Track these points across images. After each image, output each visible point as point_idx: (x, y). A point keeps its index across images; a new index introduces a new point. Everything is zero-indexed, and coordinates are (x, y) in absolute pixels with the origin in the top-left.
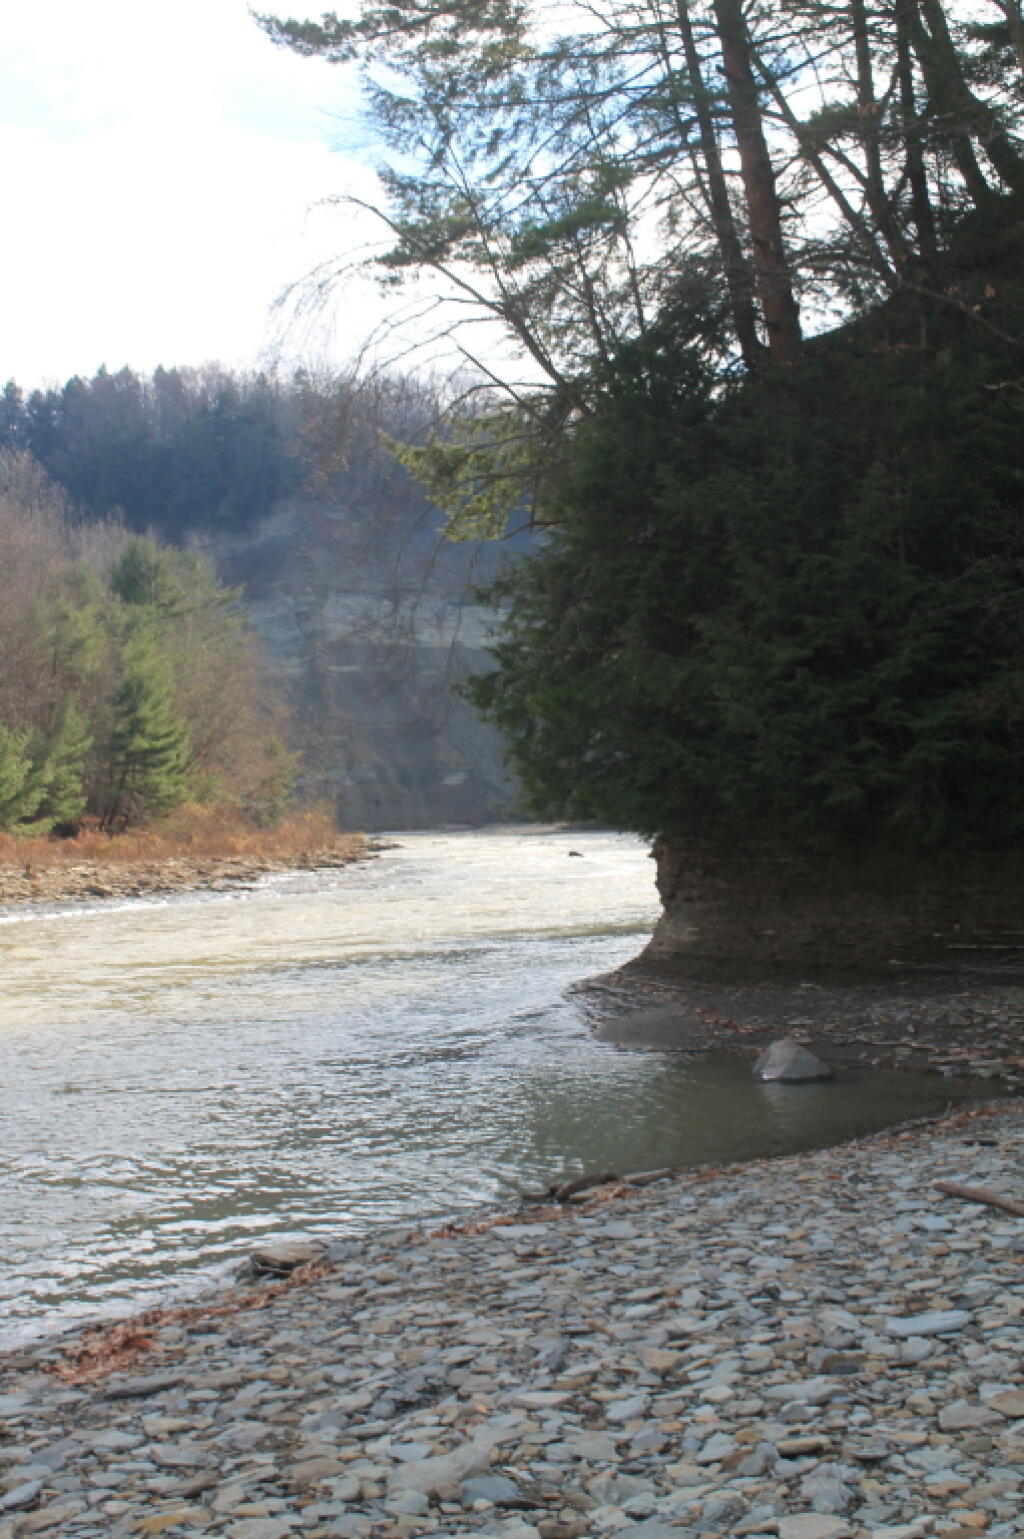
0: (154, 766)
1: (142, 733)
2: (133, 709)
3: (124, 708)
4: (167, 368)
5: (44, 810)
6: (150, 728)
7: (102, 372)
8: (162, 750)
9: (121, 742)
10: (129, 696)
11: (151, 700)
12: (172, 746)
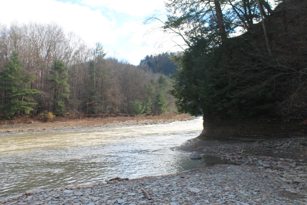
0: (161, 106)
1: (160, 102)
2: (158, 98)
3: (157, 98)
5: (144, 112)
6: (161, 101)
8: (162, 104)
9: (157, 103)
10: (158, 96)
11: (161, 97)
12: (164, 104)
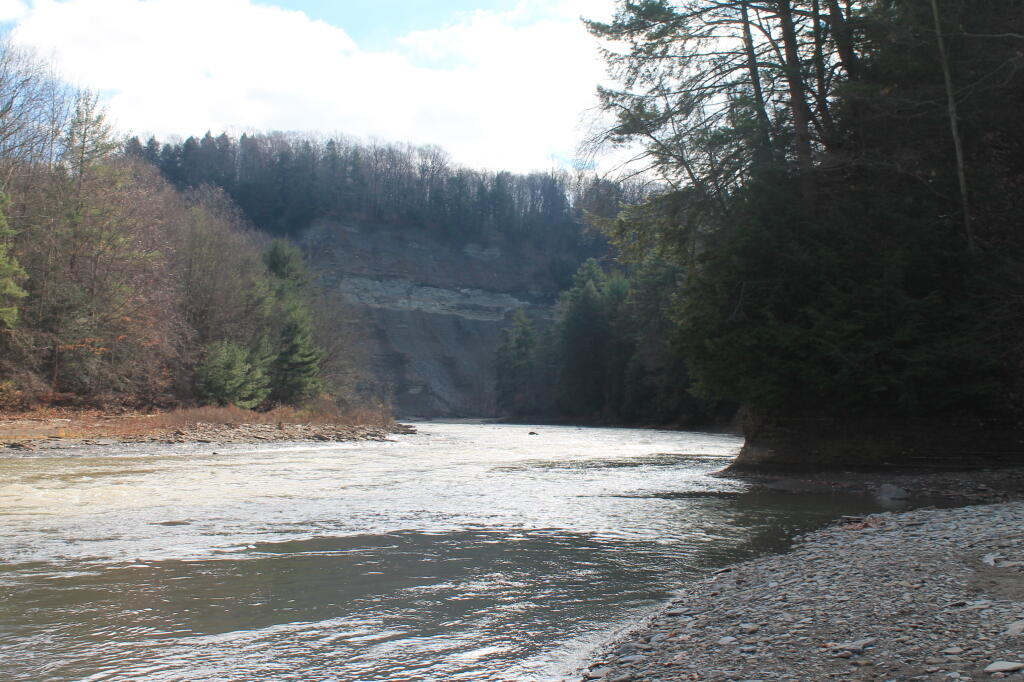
0: (304, 372)
1: (297, 353)
2: (292, 339)
3: (287, 338)
4: (249, 136)
5: (254, 394)
6: (301, 350)
7: (208, 135)
8: (308, 363)
9: (286, 357)
11: (301, 334)
12: (314, 361)
